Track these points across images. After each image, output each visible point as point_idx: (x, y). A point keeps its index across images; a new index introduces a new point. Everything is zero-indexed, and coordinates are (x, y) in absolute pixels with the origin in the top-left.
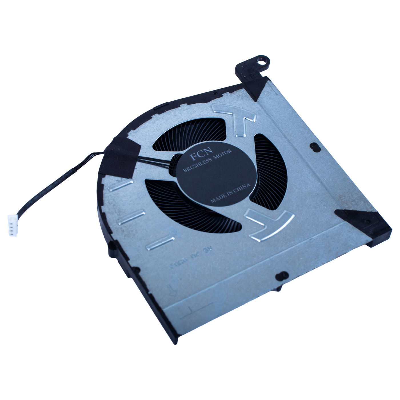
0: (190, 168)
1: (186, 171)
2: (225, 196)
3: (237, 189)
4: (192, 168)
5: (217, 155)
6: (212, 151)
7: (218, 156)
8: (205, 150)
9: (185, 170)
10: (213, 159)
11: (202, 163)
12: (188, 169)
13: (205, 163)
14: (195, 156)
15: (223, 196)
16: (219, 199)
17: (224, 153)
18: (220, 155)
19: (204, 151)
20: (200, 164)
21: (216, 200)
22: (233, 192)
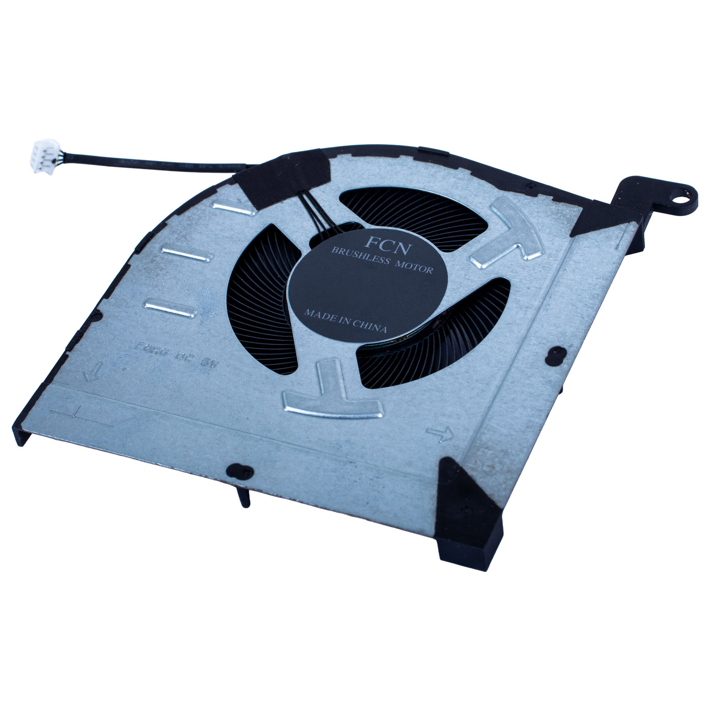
0: (345, 253)
1: (335, 251)
2: (333, 319)
3: (362, 323)
4: (349, 254)
5: (404, 263)
6: (407, 253)
7: (404, 265)
8: (401, 244)
9: (336, 249)
10: (393, 263)
11: (371, 257)
12: (342, 251)
13: (375, 260)
14: (376, 243)
15: (331, 318)
16: (319, 317)
17: (418, 267)
18: (409, 266)
19: (397, 244)
20: (366, 257)
21: (313, 315)
22: (351, 323)
